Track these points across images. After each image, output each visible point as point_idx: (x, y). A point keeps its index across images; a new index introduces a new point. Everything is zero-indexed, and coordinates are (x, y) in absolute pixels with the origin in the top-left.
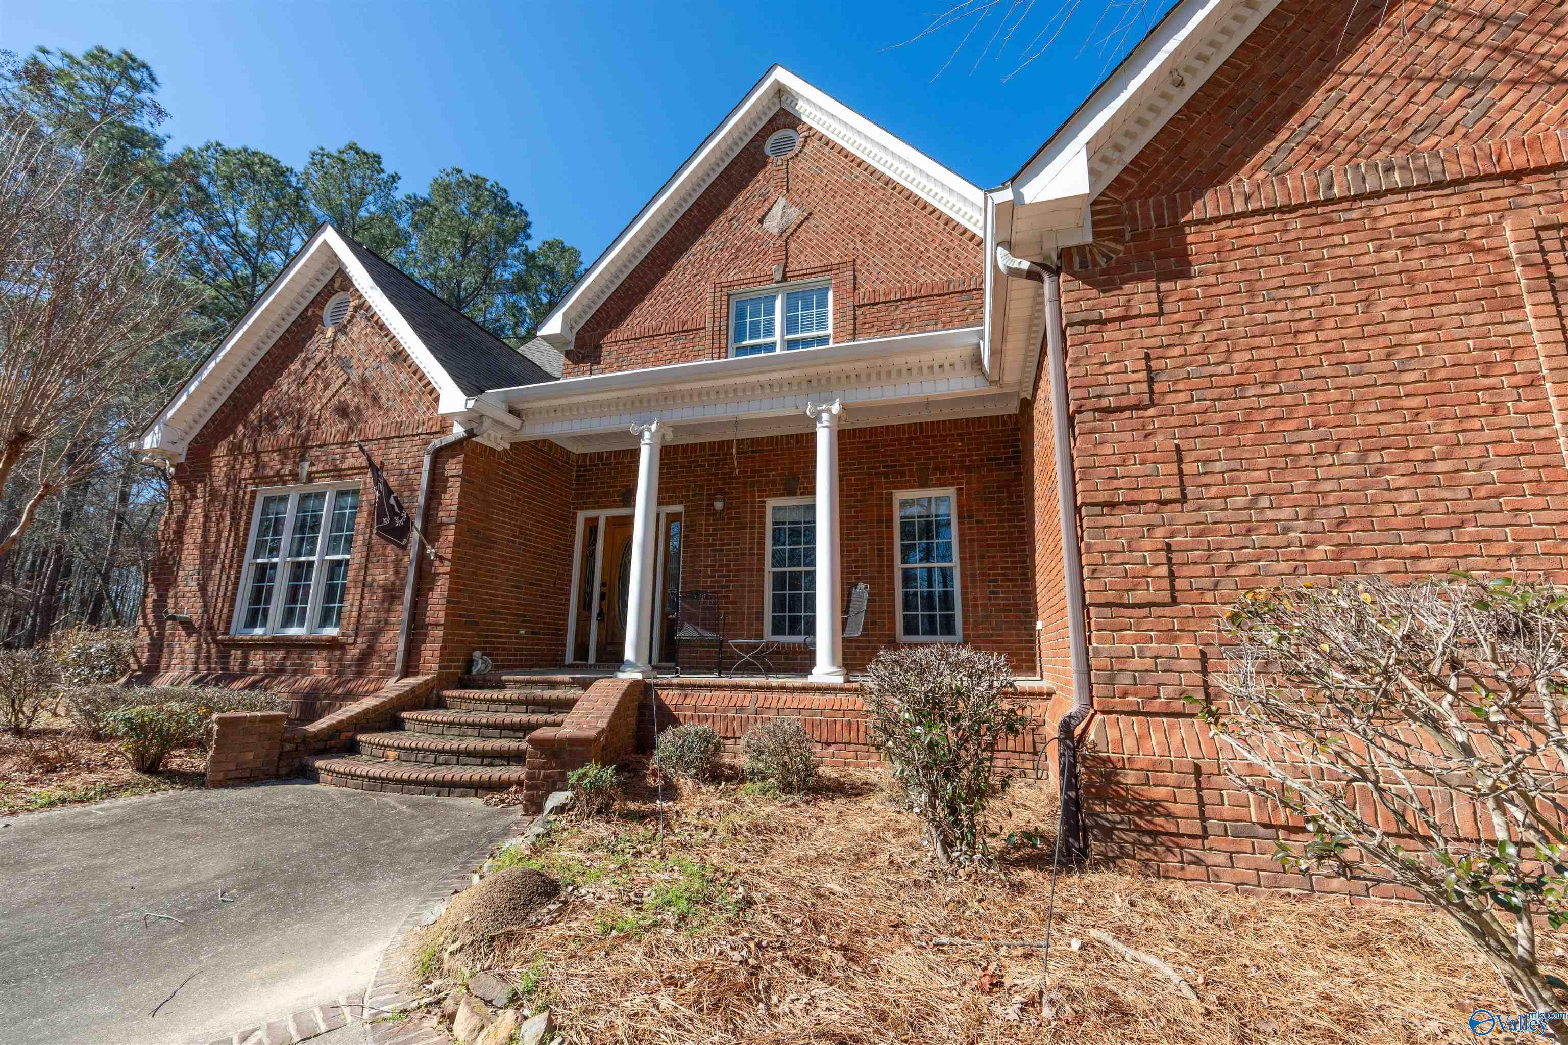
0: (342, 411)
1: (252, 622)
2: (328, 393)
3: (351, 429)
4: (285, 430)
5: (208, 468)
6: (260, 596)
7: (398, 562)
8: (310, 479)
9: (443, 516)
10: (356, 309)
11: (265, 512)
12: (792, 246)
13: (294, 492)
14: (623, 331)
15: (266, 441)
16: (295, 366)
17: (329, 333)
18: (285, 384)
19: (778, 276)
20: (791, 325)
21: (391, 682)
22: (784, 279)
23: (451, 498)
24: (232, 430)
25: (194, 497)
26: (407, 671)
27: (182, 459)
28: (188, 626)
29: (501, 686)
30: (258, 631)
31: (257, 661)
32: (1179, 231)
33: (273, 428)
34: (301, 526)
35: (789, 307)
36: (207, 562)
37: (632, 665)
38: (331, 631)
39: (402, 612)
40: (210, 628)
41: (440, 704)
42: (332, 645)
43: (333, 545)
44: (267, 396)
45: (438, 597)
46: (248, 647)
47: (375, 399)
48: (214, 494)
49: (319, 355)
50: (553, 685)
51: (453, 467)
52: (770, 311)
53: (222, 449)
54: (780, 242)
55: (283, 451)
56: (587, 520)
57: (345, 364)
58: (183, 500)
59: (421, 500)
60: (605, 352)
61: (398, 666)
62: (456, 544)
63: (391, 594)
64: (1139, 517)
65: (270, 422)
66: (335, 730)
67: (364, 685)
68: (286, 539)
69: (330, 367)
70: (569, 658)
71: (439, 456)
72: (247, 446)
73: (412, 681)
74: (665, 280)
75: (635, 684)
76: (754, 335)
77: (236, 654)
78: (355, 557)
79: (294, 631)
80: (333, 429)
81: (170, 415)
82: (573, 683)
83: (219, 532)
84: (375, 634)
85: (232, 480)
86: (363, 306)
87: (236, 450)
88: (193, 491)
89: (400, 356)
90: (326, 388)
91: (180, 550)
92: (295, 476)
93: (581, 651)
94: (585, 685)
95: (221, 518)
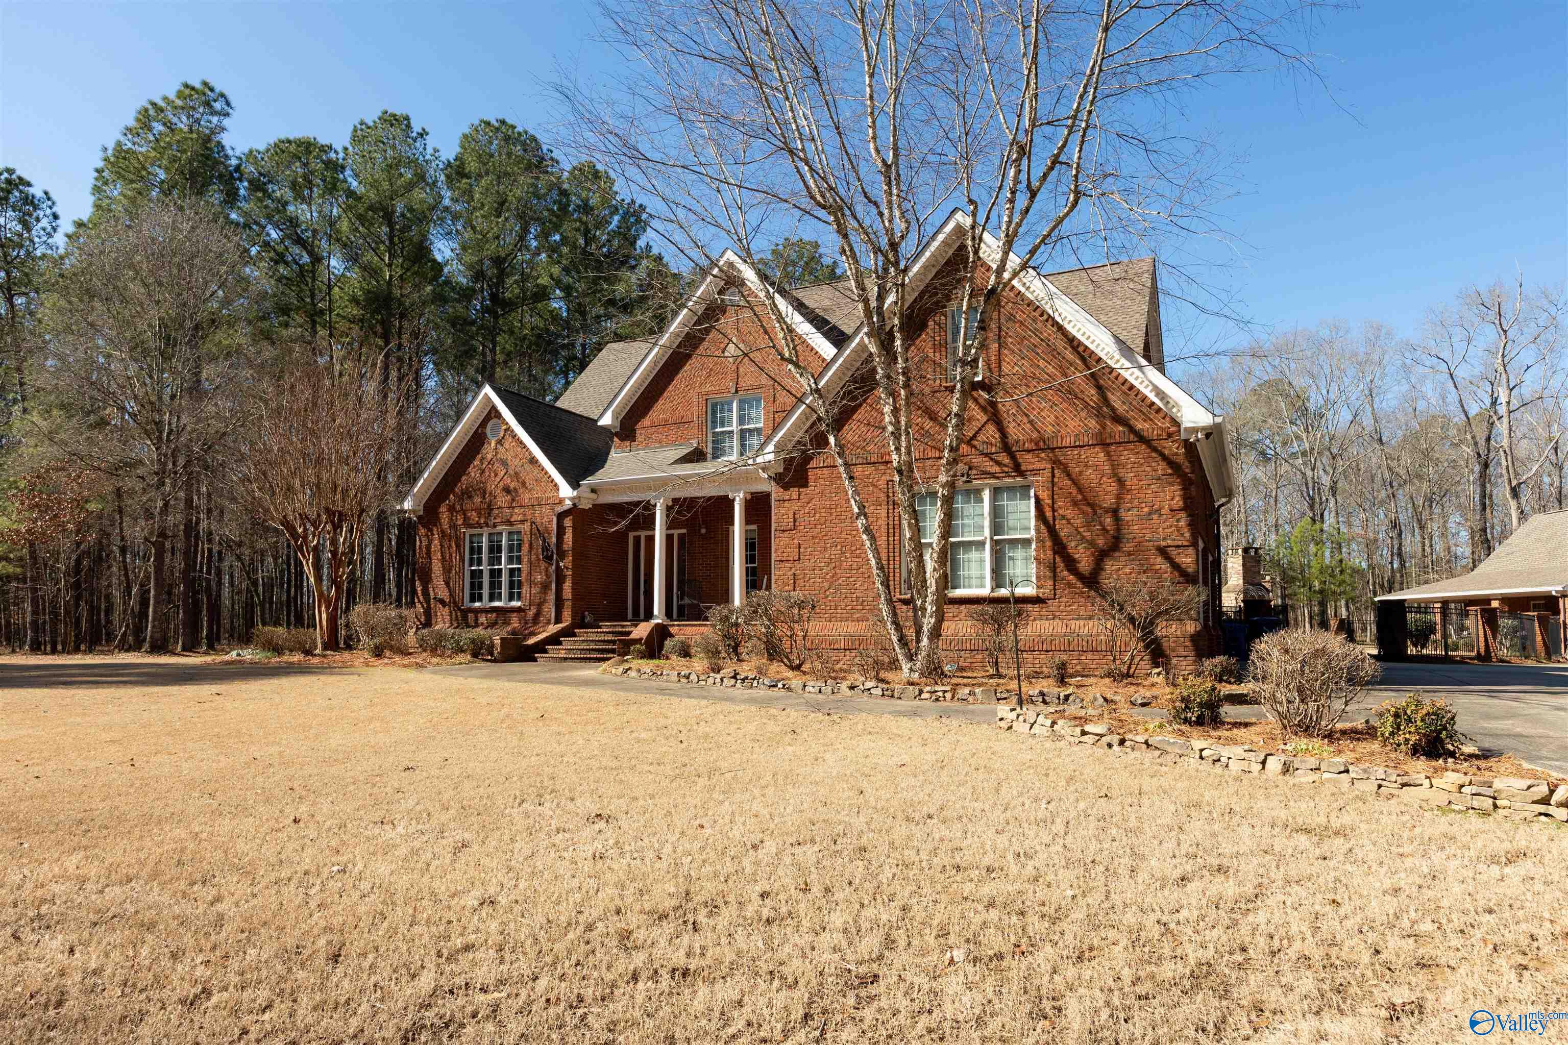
0: (507, 490)
1: (473, 600)
2: (498, 479)
3: (513, 500)
4: (477, 499)
5: (438, 519)
6: (476, 586)
7: (547, 570)
8: (495, 526)
9: (565, 547)
10: (506, 431)
11: (471, 542)
12: (741, 370)
13: (486, 532)
14: (646, 422)
15: (468, 505)
16: (476, 462)
17: (493, 445)
18: (473, 472)
19: (733, 390)
20: (741, 420)
21: (551, 626)
22: (737, 392)
23: (568, 537)
24: (447, 498)
25: (433, 534)
26: (558, 620)
27: (421, 513)
28: (442, 602)
29: (600, 627)
30: (477, 604)
31: (482, 619)
32: (806, 471)
33: (470, 497)
34: (491, 550)
35: (741, 409)
36: (447, 570)
37: (657, 617)
38: (516, 604)
39: (551, 596)
40: (455, 602)
41: (574, 635)
42: (519, 610)
43: (510, 560)
44: (464, 478)
45: (567, 586)
46: (477, 611)
47: (524, 484)
48: (443, 534)
49: (489, 456)
50: (623, 626)
51: (568, 522)
52: (730, 410)
53: (443, 509)
54: (734, 368)
55: (478, 510)
56: (635, 537)
57: (504, 463)
58: (427, 535)
59: (554, 540)
60: (638, 432)
61: (553, 620)
62: (573, 560)
63: (545, 587)
64: (788, 565)
65: (467, 494)
66: (537, 644)
67: (537, 628)
68: (485, 556)
69: (496, 465)
70: (630, 616)
71: (561, 516)
72: (458, 507)
73: (560, 626)
74: (670, 388)
75: (657, 625)
76: (723, 425)
77: (471, 616)
78: (524, 567)
79: (497, 604)
80: (503, 500)
81: (416, 490)
82: (631, 626)
83: (451, 555)
84: (540, 605)
85: (453, 526)
86: (509, 429)
87: (451, 509)
88: (431, 530)
89: (533, 461)
90: (496, 475)
91: (431, 563)
92: (487, 525)
93: (636, 613)
94: (636, 626)
95: (450, 547)
